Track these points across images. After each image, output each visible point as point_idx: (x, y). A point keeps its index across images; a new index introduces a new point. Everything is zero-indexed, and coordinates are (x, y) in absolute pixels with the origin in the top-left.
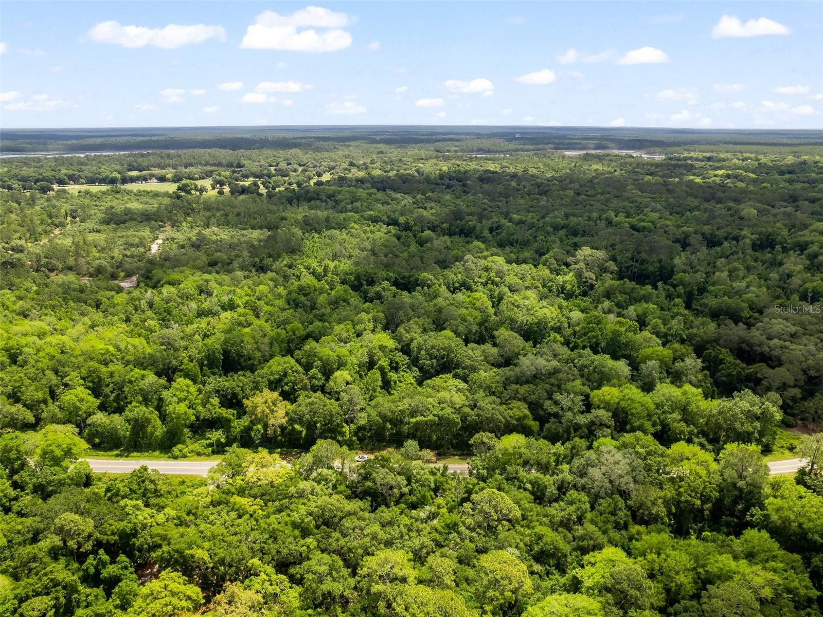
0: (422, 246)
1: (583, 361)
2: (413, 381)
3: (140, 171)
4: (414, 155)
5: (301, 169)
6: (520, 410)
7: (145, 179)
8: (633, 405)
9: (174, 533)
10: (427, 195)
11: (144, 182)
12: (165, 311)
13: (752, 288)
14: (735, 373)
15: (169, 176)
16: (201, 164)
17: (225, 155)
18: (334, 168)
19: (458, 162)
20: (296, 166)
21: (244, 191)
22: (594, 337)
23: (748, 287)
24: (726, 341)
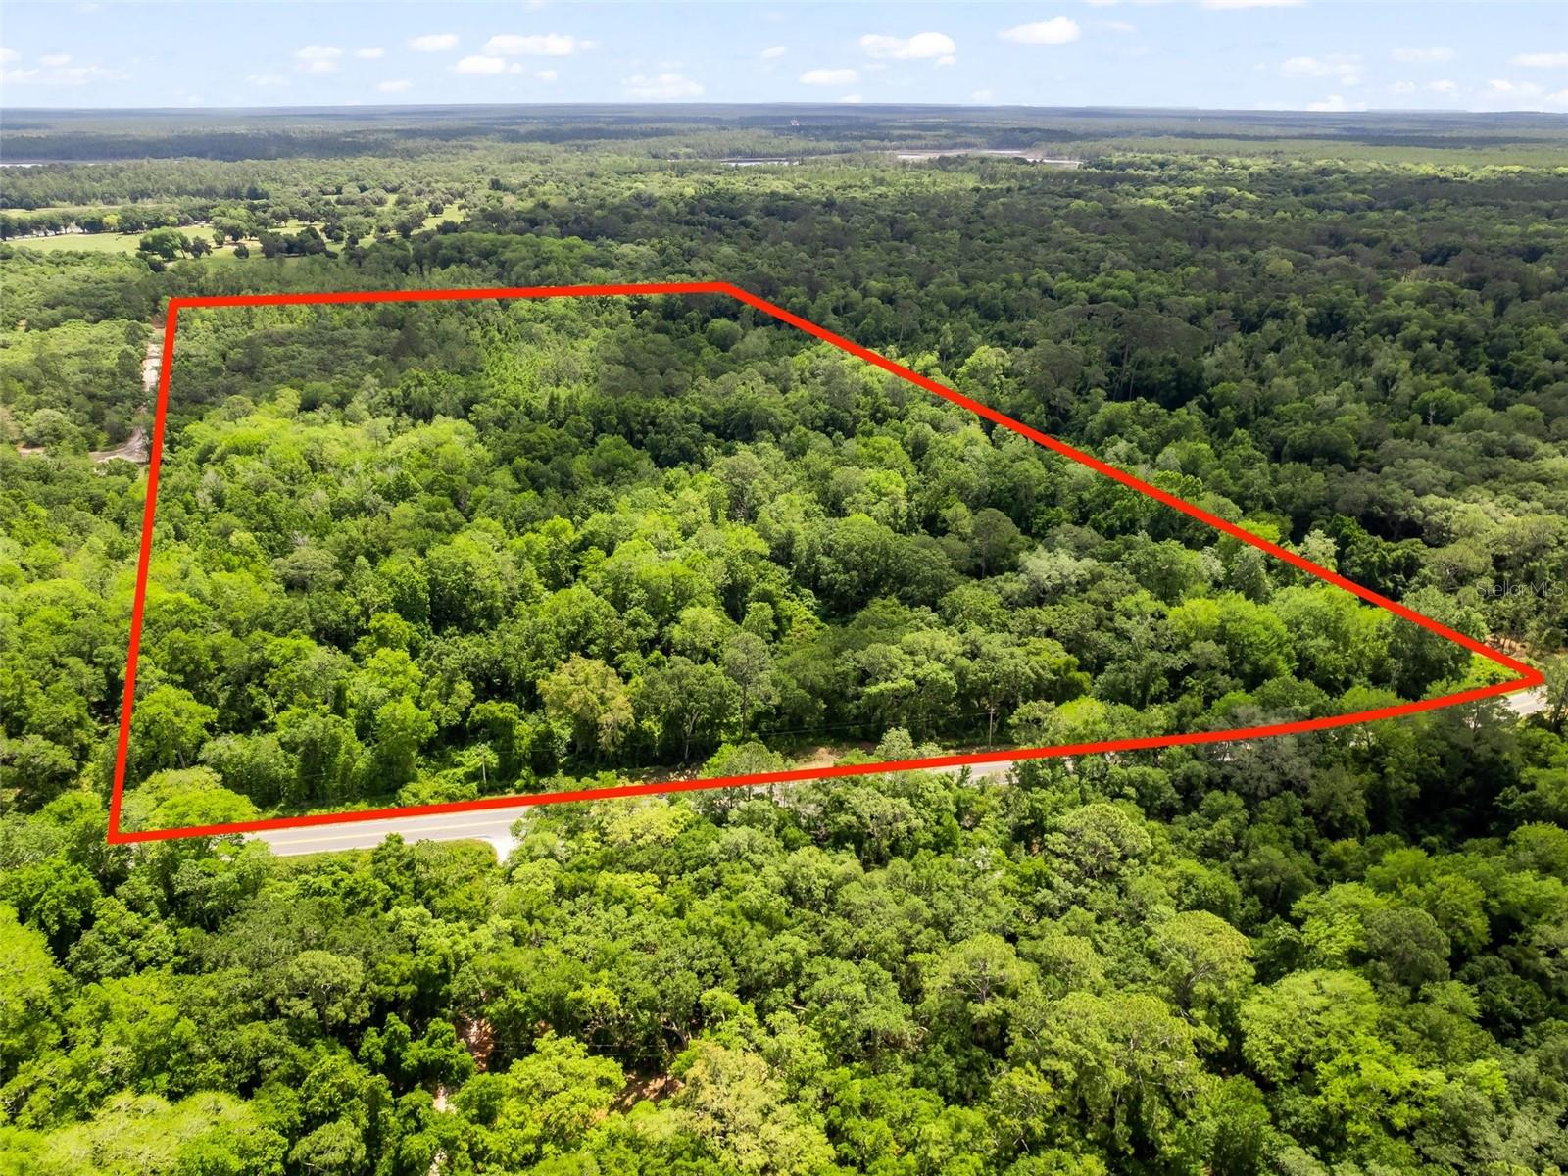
0: (725, 349)
1: (1138, 556)
2: (810, 614)
3: (29, 207)
4: (613, 165)
5: (392, 198)
6: (1055, 654)
7: (54, 227)
8: (1251, 629)
9: (521, 959)
11: (51, 233)
12: (258, 510)
13: (1347, 405)
14: (1375, 558)
15: (111, 219)
16: (167, 191)
17: (212, 171)
18: (461, 195)
19: (707, 178)
20: (380, 193)
21: (293, 247)
22: (1126, 509)
23: (1340, 403)
24: (1345, 502)
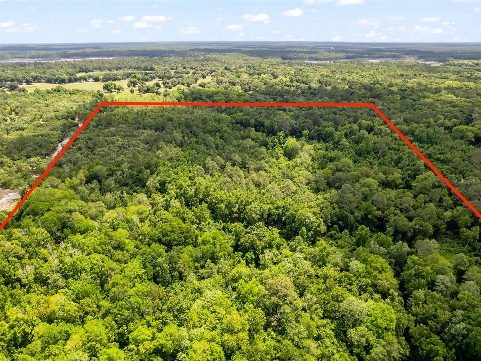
4: (268, 62)
5: (192, 72)
7: (85, 79)
10: (285, 97)
11: (82, 82)
15: (101, 77)
16: (126, 67)
18: (214, 71)
19: (300, 67)
20: (189, 70)
